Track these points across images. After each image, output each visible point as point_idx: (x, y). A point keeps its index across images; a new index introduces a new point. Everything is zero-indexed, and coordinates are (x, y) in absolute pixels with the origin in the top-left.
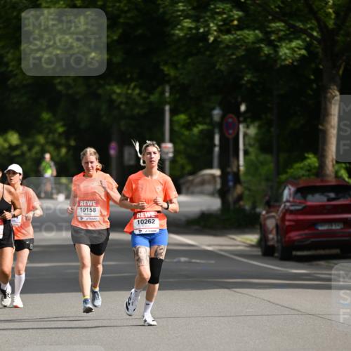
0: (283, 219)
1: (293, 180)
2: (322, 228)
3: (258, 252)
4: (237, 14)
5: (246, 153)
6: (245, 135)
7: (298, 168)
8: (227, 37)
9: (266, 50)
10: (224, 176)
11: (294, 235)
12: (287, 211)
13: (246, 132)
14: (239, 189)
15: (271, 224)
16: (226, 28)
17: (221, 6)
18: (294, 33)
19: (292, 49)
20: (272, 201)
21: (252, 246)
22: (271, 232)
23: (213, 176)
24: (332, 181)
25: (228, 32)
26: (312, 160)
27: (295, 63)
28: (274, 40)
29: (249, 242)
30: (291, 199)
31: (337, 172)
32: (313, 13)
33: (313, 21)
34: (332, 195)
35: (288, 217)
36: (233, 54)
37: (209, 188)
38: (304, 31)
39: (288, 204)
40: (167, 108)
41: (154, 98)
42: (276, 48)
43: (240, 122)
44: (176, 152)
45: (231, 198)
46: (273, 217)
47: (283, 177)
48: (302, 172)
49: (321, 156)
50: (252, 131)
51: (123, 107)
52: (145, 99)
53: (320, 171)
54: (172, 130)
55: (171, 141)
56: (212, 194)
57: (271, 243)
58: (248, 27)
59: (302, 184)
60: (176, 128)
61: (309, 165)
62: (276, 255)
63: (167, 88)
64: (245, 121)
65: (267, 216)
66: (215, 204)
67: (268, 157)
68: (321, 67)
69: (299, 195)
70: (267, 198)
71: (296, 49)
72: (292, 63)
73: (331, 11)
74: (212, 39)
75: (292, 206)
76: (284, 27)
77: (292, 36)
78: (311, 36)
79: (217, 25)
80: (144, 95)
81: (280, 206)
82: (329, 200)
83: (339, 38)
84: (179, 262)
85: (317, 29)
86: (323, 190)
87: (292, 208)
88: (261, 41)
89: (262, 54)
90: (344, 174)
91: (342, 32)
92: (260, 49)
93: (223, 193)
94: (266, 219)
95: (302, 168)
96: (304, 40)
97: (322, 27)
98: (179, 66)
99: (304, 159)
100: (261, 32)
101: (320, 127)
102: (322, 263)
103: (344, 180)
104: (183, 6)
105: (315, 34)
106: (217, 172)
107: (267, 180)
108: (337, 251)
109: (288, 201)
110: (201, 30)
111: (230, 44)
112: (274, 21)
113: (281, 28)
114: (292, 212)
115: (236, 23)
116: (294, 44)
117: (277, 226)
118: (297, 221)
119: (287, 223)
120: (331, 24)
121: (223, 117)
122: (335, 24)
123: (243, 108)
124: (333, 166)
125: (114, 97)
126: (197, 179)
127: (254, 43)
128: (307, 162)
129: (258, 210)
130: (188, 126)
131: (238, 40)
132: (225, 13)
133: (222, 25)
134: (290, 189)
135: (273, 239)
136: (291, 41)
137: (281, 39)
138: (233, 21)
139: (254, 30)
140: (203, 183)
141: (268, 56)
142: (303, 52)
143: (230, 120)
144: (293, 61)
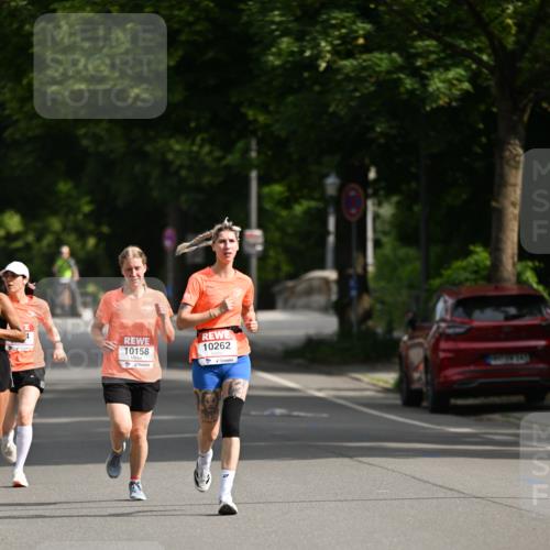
0: (435, 348)
1: (451, 287)
2: (496, 362)
3: (396, 399)
4: (363, 27)
5: (377, 244)
6: (376, 217)
7: (459, 269)
8: (348, 64)
9: (409, 83)
10: (342, 281)
11: (453, 373)
12: (442, 336)
13: (378, 213)
14: (367, 302)
15: (416, 356)
16: (346, 49)
17: (338, 16)
18: (453, 56)
19: (449, 82)
20: (419, 321)
21: (386, 390)
22: (416, 368)
23: (326, 281)
24: (511, 288)
25: (349, 55)
26: (481, 255)
27: (454, 104)
28: (420, 68)
29: (381, 384)
30: (448, 317)
31: (519, 275)
32: (482, 25)
33: (483, 39)
34: (512, 311)
35: (443, 345)
36: (356, 90)
37: (319, 299)
38: (468, 54)
39: (443, 325)
40: (254, 174)
41: (232, 159)
42: (424, 80)
43: (367, 197)
44: (267, 243)
45: (353, 317)
46: (420, 345)
47: (436, 282)
48: (464, 275)
49: (495, 249)
50: (387, 210)
51: (183, 173)
52: (219, 159)
53: (493, 273)
54: (261, 210)
55: (260, 226)
56: (324, 310)
57: (416, 386)
58: (380, 49)
59: (465, 293)
60: (268, 206)
61: (477, 264)
62: (425, 404)
63: (254, 144)
64: (375, 194)
65: (410, 343)
66: (328, 324)
67: (411, 252)
68: (495, 110)
69: (460, 310)
70: (410, 315)
71: (455, 82)
72: (449, 104)
73: (510, 21)
74: (323, 65)
75: (449, 327)
76: (436, 46)
77: (448, 62)
78: (479, 62)
79: (331, 43)
80: (218, 154)
81: (430, 328)
82: (508, 318)
83: (524, 65)
84: (273, 415)
85: (490, 51)
86: (498, 302)
87: (450, 331)
88: (401, 69)
89: (402, 90)
90: (530, 277)
91: (527, 55)
92: (399, 82)
93: (341, 308)
94: (409, 348)
95: (464, 269)
96: (467, 68)
97: (496, 47)
98: (271, 108)
99: (469, 253)
100: (401, 55)
101: (494, 204)
102: (497, 417)
103: (531, 287)
104: (281, 15)
105: (485, 57)
106: (332, 275)
107: (411, 286)
108: (519, 399)
109: (443, 320)
110: (308, 54)
111: (352, 75)
112: (420, 37)
113: (432, 49)
114: (448, 338)
115: (361, 41)
116: (451, 74)
117: (426, 359)
118: (457, 352)
119: (442, 355)
120: (510, 42)
121: (341, 188)
122: (516, 43)
123: (372, 175)
124: (514, 264)
125: (170, 156)
126: (301, 286)
127: (388, 72)
128: (472, 259)
129: (396, 334)
130: (287, 203)
131: (364, 69)
132: (344, 27)
133: (339, 45)
134: (445, 302)
135: (420, 379)
136: (447, 69)
137: (431, 66)
138: (357, 38)
139: (390, 53)
140: (309, 292)
141: (412, 92)
142: (466, 86)
143: (352, 193)
144: (451, 101)
